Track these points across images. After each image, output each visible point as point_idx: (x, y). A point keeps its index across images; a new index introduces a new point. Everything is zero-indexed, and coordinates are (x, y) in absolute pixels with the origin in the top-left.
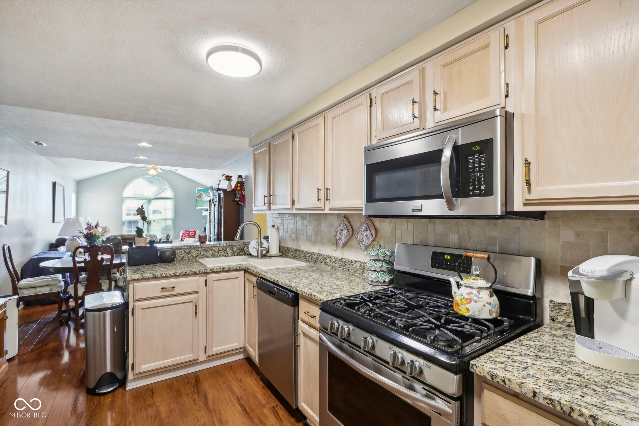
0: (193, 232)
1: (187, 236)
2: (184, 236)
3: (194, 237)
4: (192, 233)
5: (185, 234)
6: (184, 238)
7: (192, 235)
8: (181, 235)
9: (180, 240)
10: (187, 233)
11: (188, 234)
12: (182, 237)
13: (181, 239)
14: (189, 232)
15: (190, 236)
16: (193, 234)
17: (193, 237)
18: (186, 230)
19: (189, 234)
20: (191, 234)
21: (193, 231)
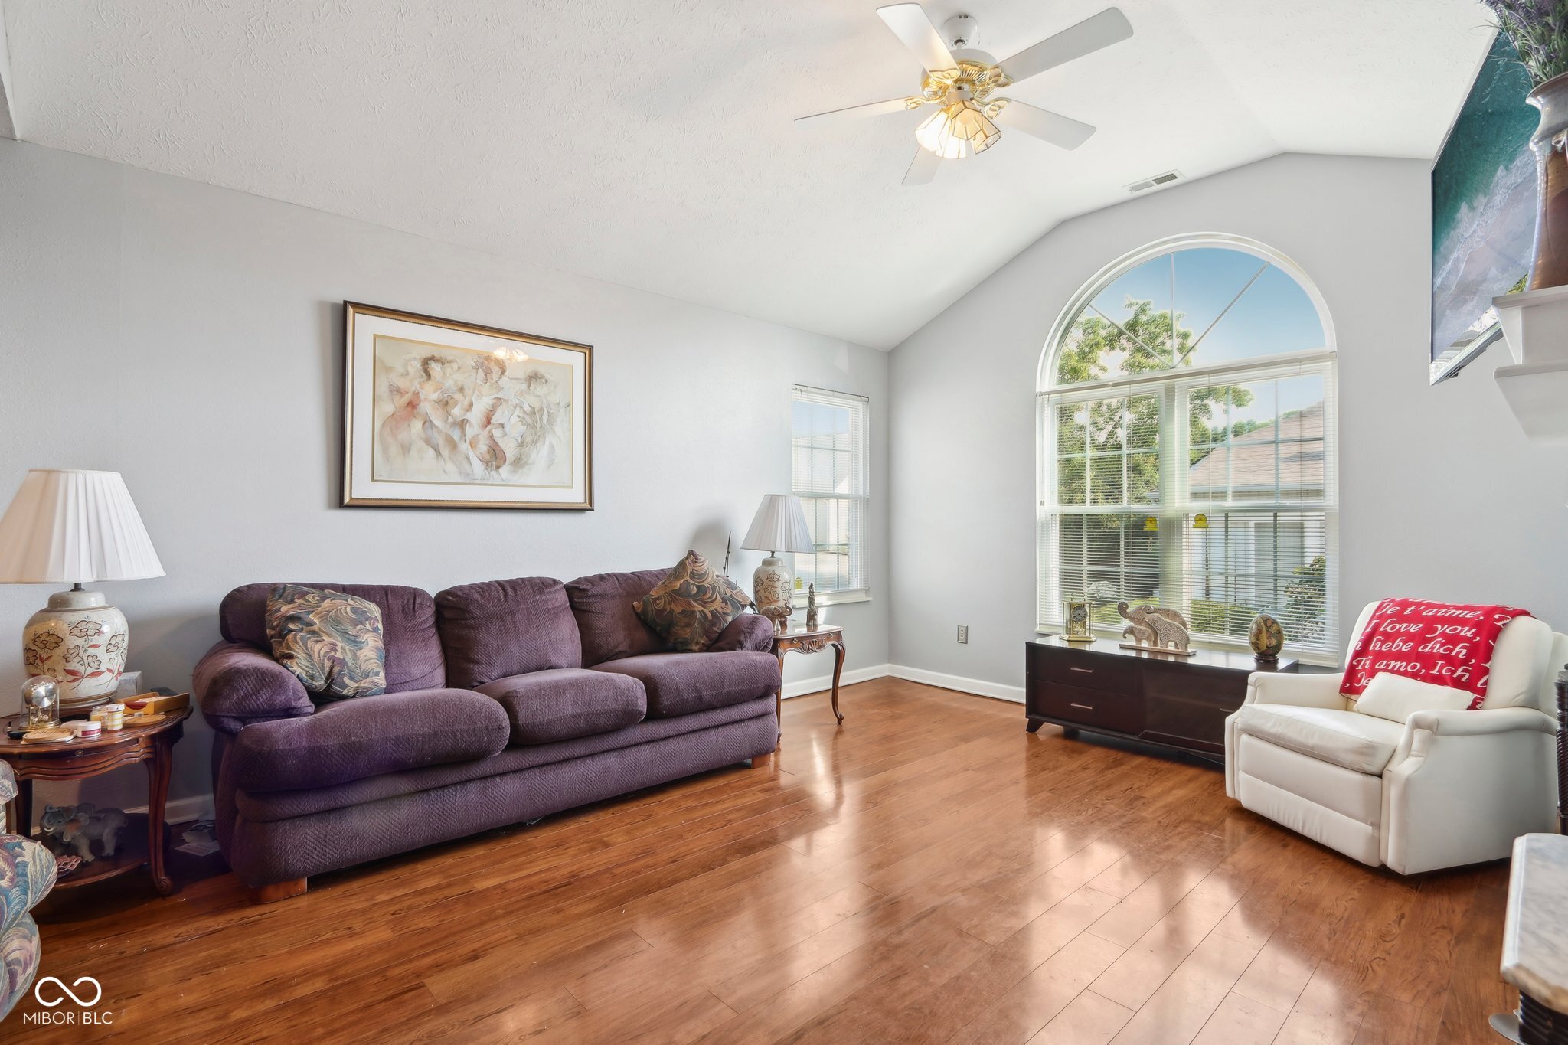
0: (1467, 632)
1: (1399, 656)
2: (1379, 656)
3: (1468, 686)
4: (1452, 640)
5: (1388, 637)
6: (1372, 674)
7: (1449, 660)
8: (1354, 643)
9: (1340, 677)
10: (1403, 627)
11: (1410, 637)
12: (1358, 655)
13: (1352, 674)
14: (1430, 624)
15: (1428, 660)
16: (1460, 651)
17: (1457, 683)
18: (1405, 604)
19: (1421, 638)
20: (1436, 647)
21: (1463, 622)
